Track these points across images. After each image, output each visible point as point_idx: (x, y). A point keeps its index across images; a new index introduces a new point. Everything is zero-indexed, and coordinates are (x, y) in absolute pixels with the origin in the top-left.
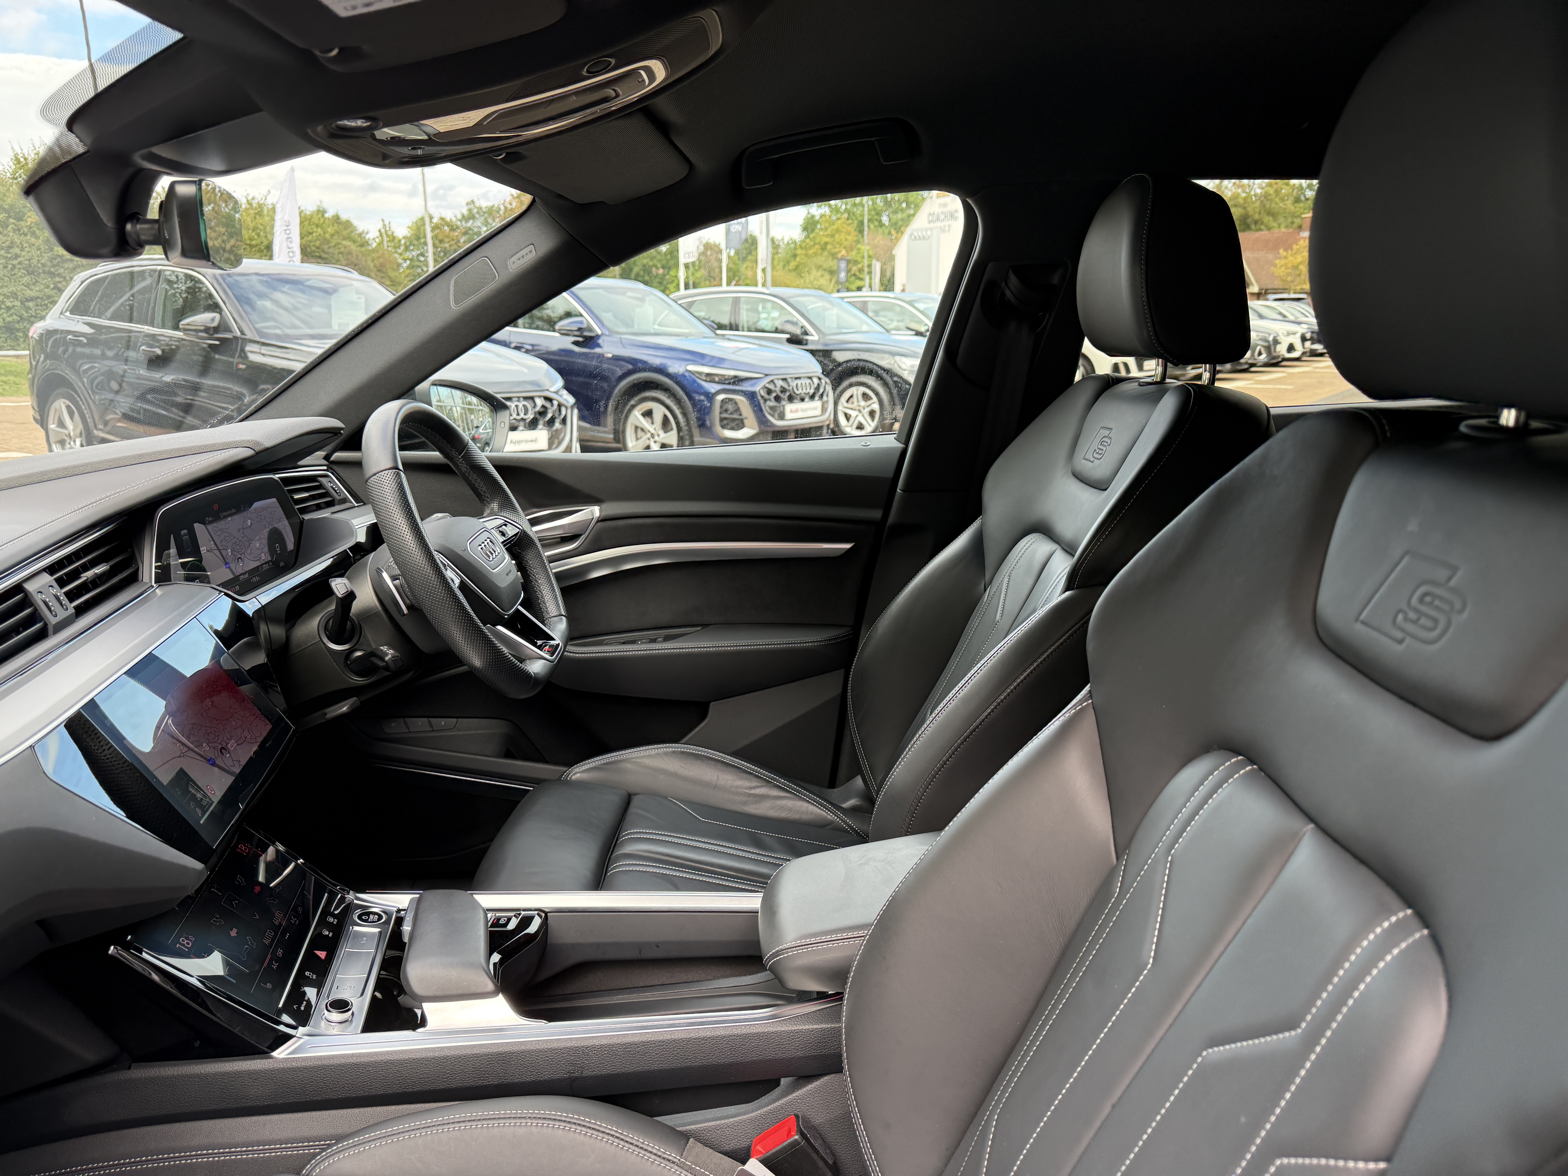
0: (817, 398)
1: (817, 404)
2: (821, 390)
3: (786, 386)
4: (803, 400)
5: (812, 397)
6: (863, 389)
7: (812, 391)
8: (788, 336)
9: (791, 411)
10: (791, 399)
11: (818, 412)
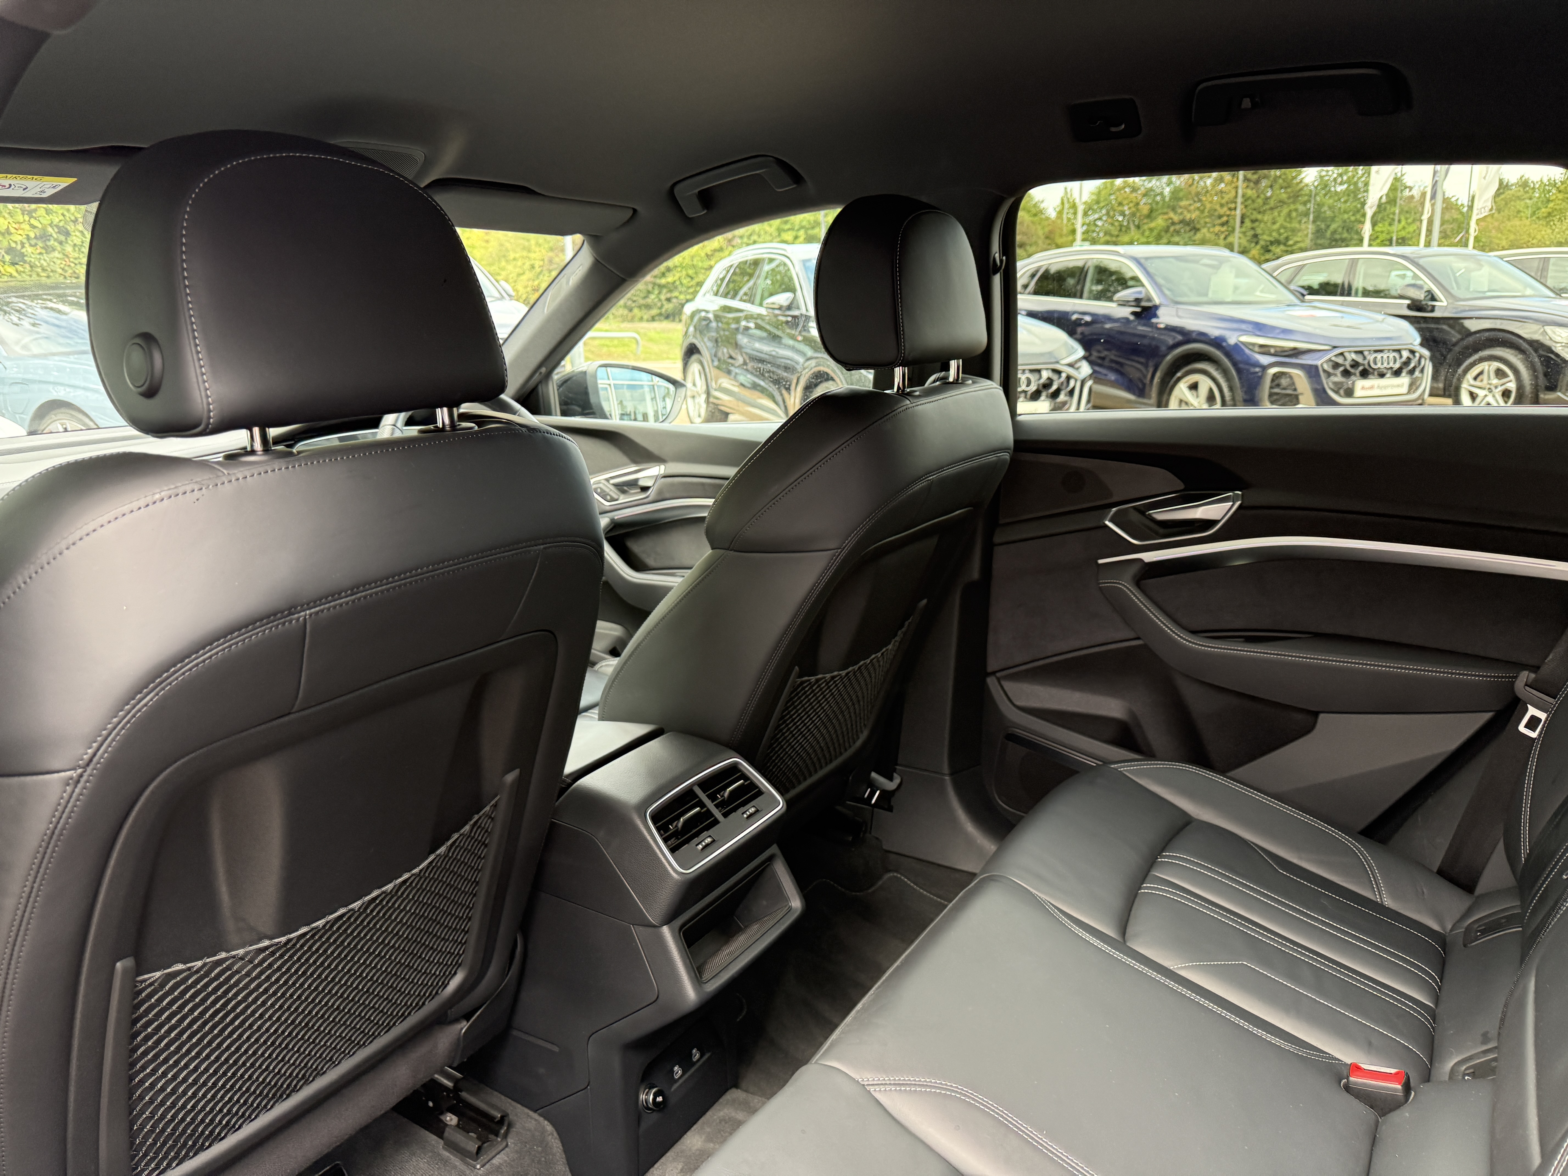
0: (1404, 374)
1: (1404, 380)
2: (1412, 365)
3: (1359, 359)
4: (1382, 375)
5: (1397, 373)
6: (1496, 365)
7: (1397, 366)
8: (1408, 302)
9: (1363, 388)
10: (1365, 374)
11: (1405, 390)
